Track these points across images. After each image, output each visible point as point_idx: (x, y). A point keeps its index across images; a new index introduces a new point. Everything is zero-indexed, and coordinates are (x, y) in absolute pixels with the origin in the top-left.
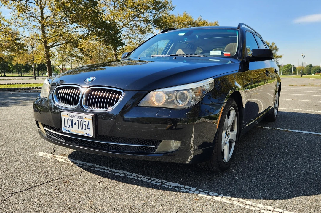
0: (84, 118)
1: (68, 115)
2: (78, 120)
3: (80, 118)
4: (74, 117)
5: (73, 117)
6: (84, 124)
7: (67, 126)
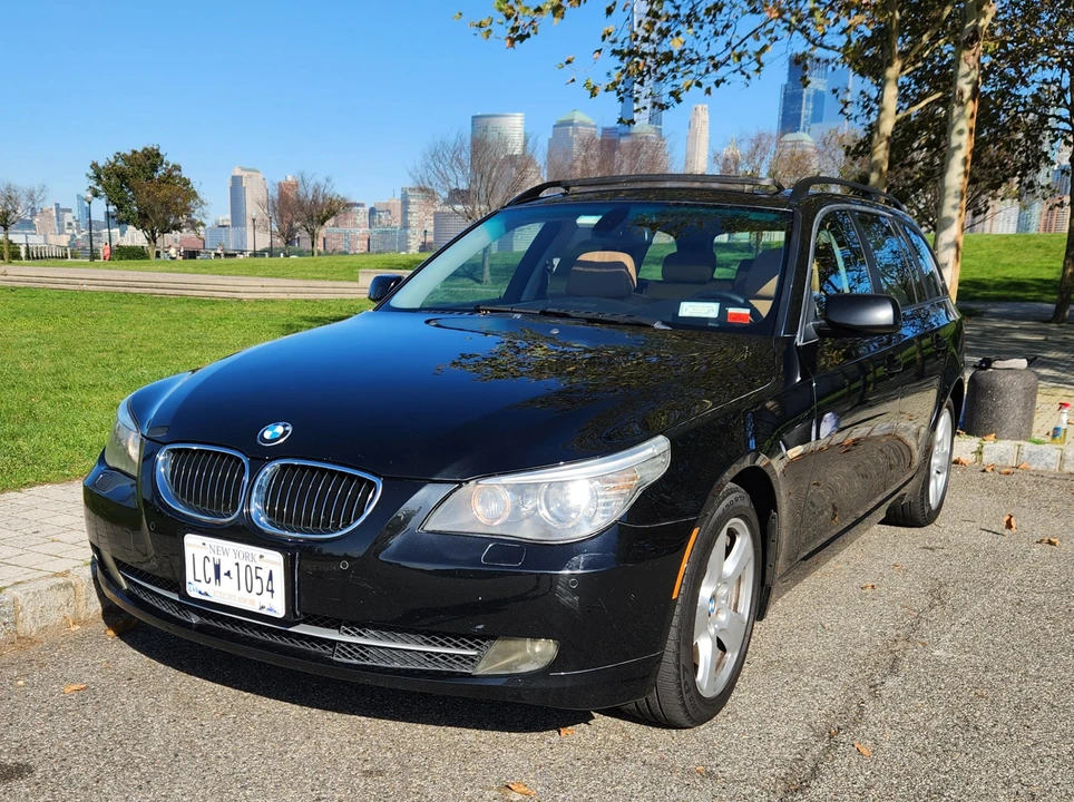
0: (257, 557)
1: (207, 545)
2: (237, 564)
3: (246, 556)
4: (226, 552)
5: (221, 552)
6: (257, 578)
7: (202, 579)
